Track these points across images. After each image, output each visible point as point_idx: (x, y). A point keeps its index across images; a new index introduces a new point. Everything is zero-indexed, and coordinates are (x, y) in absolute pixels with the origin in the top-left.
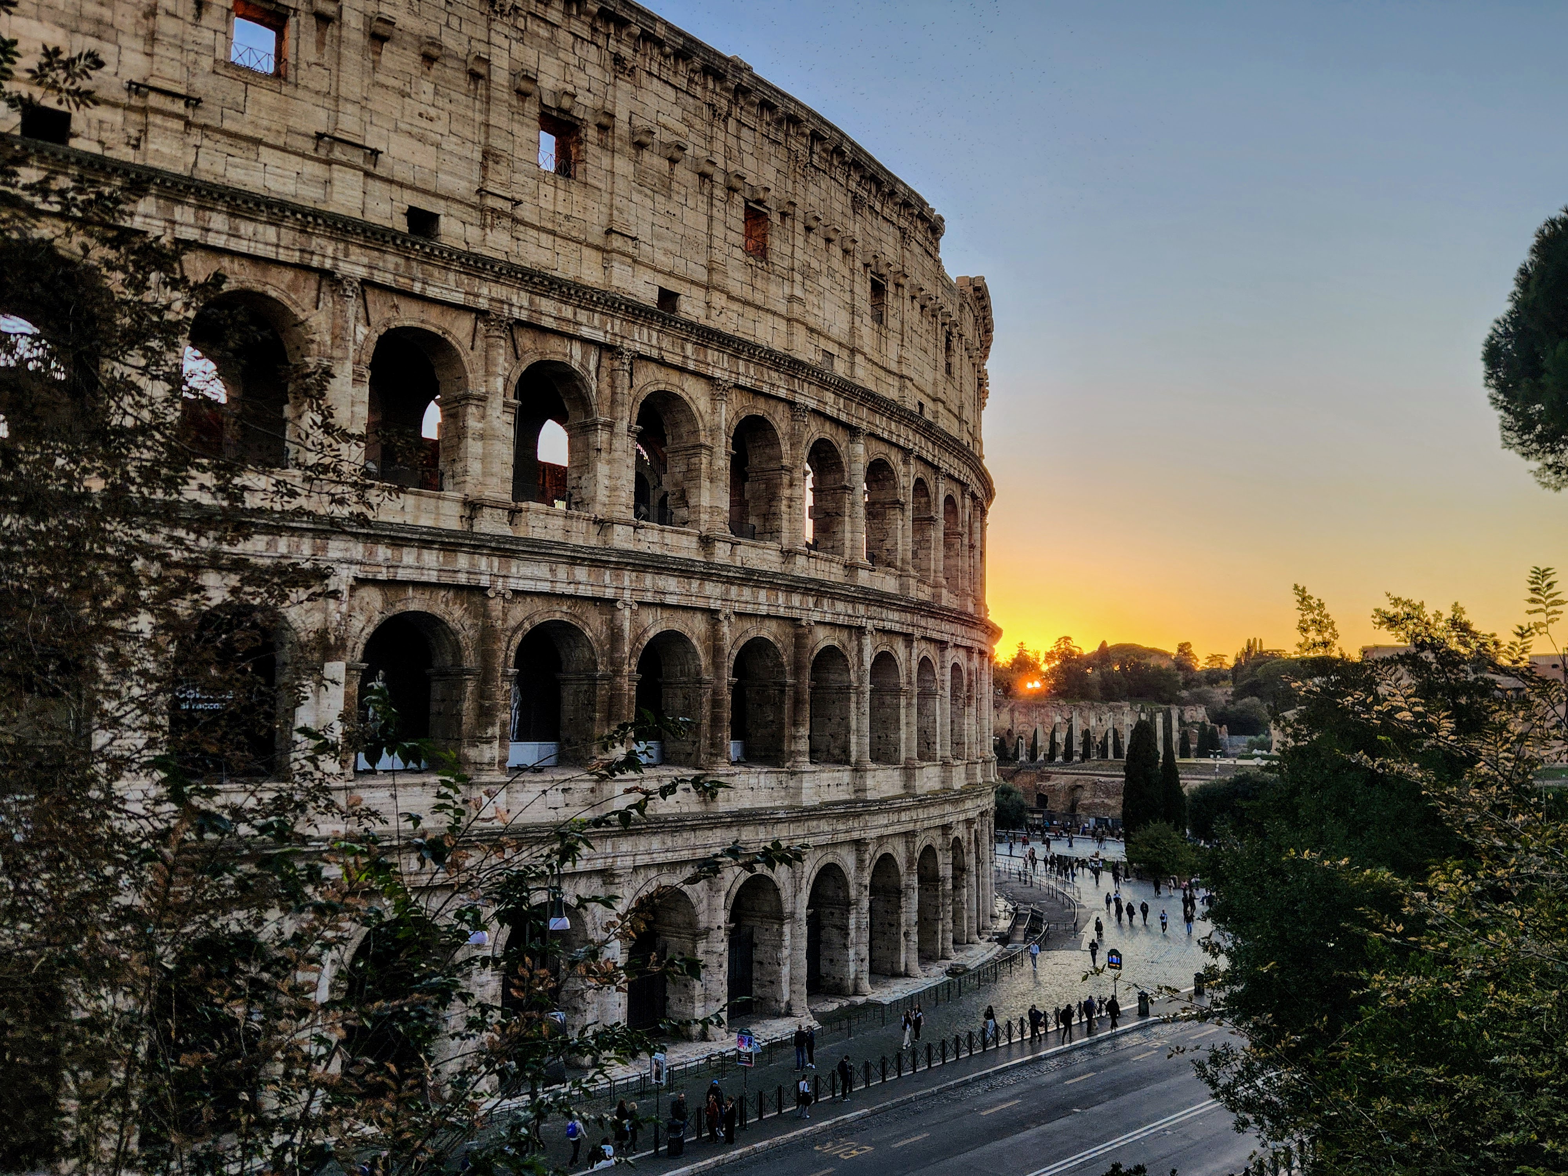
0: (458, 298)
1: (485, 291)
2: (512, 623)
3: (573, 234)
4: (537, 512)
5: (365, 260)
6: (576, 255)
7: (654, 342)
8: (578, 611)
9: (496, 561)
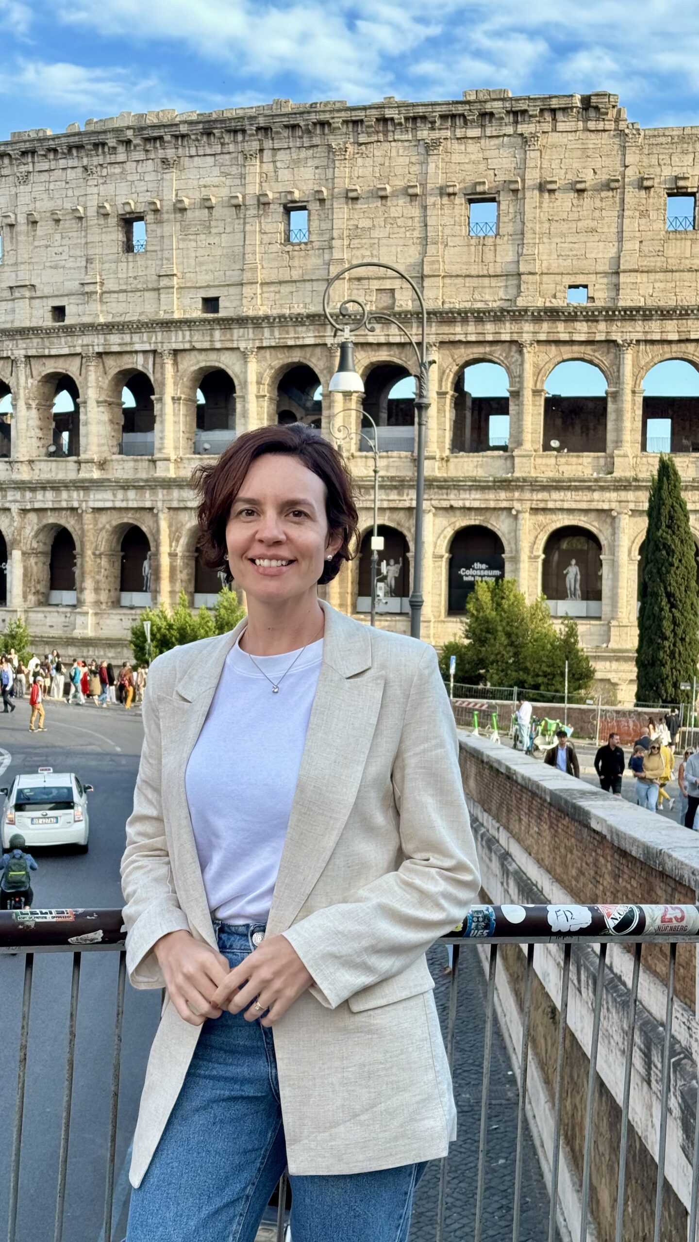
0: (66, 351)
1: (80, 342)
2: (100, 526)
3: (139, 286)
4: (117, 461)
5: (24, 346)
6: (141, 299)
7: (188, 338)
8: (138, 515)
9: (82, 493)
